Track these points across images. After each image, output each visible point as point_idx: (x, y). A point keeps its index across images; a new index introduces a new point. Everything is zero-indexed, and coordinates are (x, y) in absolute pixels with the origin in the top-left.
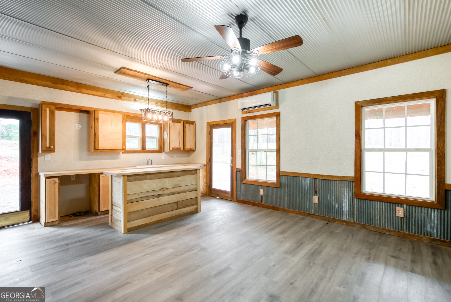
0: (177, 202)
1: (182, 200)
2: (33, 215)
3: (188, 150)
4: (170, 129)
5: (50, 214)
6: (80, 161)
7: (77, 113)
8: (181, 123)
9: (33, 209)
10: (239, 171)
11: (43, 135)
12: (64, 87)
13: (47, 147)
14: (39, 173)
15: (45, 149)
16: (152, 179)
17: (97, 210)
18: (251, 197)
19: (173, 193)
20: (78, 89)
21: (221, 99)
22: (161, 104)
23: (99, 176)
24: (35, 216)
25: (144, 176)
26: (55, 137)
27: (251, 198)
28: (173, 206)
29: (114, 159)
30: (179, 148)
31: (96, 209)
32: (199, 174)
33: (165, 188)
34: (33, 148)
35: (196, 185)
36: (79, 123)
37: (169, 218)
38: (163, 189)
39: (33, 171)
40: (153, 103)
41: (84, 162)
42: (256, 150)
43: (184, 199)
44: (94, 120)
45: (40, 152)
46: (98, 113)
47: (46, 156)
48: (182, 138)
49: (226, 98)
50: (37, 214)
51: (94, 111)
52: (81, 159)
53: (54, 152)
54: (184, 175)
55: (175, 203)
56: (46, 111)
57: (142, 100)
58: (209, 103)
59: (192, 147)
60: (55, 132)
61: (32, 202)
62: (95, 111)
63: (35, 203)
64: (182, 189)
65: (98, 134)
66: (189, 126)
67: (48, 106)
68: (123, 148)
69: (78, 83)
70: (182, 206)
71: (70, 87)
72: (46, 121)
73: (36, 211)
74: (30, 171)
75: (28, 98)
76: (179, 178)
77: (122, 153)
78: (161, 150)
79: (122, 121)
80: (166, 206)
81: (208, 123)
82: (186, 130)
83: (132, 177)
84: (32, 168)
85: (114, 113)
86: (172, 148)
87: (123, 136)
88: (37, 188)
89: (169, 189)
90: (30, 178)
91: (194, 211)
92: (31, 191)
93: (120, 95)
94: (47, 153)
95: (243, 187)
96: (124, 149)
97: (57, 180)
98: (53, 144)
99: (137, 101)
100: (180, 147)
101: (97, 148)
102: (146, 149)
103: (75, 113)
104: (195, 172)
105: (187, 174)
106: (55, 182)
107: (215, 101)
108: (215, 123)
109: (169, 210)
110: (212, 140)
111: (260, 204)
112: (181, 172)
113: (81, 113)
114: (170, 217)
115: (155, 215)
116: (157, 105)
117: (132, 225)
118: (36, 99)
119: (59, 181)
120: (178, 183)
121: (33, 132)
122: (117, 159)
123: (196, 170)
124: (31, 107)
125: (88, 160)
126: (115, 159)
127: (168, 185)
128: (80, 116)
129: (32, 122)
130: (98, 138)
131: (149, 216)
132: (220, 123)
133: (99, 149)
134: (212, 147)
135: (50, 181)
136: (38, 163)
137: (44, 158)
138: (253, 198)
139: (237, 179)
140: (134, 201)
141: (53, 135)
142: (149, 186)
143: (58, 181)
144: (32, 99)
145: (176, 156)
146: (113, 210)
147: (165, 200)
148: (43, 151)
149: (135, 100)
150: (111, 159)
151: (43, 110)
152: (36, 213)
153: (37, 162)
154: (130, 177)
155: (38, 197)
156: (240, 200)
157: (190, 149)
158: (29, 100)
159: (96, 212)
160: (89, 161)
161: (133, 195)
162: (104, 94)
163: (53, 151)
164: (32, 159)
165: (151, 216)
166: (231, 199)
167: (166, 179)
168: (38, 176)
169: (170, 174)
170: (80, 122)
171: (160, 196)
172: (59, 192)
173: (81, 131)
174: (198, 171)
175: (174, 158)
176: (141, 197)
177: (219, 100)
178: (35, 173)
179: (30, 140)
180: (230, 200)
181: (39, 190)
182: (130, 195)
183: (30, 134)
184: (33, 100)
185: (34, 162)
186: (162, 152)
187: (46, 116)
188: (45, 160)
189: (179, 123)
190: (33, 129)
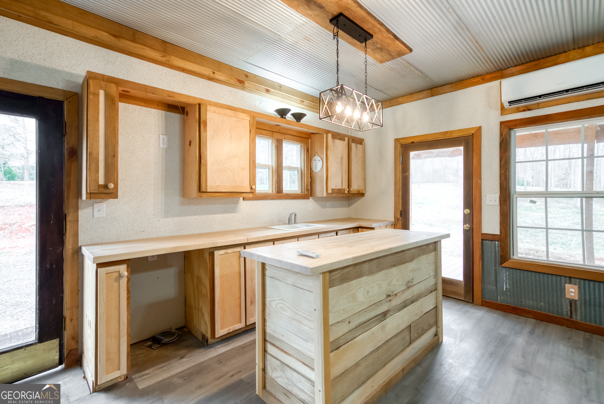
0: (410, 326)
1: (417, 318)
2: (67, 350)
3: (355, 194)
4: (329, 152)
5: (107, 360)
6: (166, 217)
7: (160, 111)
8: (344, 140)
9: (67, 334)
10: (489, 240)
11: (89, 155)
12: (136, 47)
13: (100, 186)
14: (80, 248)
15: (94, 189)
17: (207, 332)
18: (533, 300)
19: (404, 304)
20: (165, 56)
21: (434, 90)
22: (309, 103)
23: (212, 254)
24: (72, 351)
26: (117, 160)
27: (531, 302)
28: (404, 339)
29: (228, 213)
30: (342, 189)
31: (204, 328)
32: (439, 249)
33: (392, 292)
34: (69, 187)
35: (434, 277)
36: (164, 133)
37: (401, 370)
38: (389, 296)
39: (67, 244)
40: (296, 99)
41: (175, 218)
42: (541, 194)
43: (420, 316)
44: (197, 125)
45: (84, 197)
46: (206, 110)
47: (97, 206)
48: (346, 171)
49: (449, 86)
50: (76, 347)
51: (197, 106)
52: (167, 213)
53: (116, 197)
54: (419, 256)
55: (406, 330)
56: (98, 95)
57: (280, 91)
58: (400, 100)
59: (360, 188)
60: (117, 150)
61: (65, 318)
62: (199, 105)
63: (72, 320)
64: (416, 291)
65: (206, 157)
66: (356, 147)
67: (103, 83)
68: (251, 188)
69: (164, 42)
70: (417, 334)
71: (147, 48)
72: (98, 120)
73: (73, 338)
74: (62, 243)
75: (56, 68)
77: (244, 199)
78: (307, 193)
79: (250, 131)
80: (393, 341)
81: (397, 140)
82: (351, 155)
83: (337, 272)
84: (65, 236)
85: (236, 112)
86: (332, 189)
87: (251, 163)
88: (78, 283)
89: (399, 294)
90: (60, 261)
92: (62, 292)
93: (242, 78)
94: (98, 200)
95: (504, 275)
96: (253, 191)
97: (123, 269)
98: (114, 179)
99: (271, 92)
101: (203, 189)
102: (284, 192)
103: (157, 110)
104: (434, 245)
105: (423, 253)
106: (120, 276)
107: (415, 96)
108: (416, 140)
109: (398, 351)
110: (407, 174)
111: (567, 320)
113: (168, 111)
115: (377, 372)
116: (303, 103)
118: (75, 72)
119: (127, 271)
121: (67, 149)
122: (234, 212)
124: (65, 89)
125: (181, 216)
126: (231, 213)
127: (397, 283)
128: (166, 117)
129: (67, 126)
130: (206, 165)
131: (368, 378)
132: (431, 139)
133: (208, 191)
134: (409, 187)
135: (106, 273)
136: (79, 223)
137: (92, 213)
138: (540, 302)
139: (485, 257)
140: (341, 341)
141: (114, 156)
142: (368, 293)
143: (126, 274)
144: (67, 70)
145: (329, 206)
146: (268, 357)
147: (392, 325)
148: (91, 195)
149: (267, 91)
150: (225, 212)
151: (90, 94)
152: (73, 345)
153: (77, 221)
154: (334, 272)
155: (78, 306)
156: (495, 303)
157: (358, 192)
158: (60, 72)
159: (203, 336)
160: (183, 218)
161: (338, 325)
162: (214, 73)
163: (113, 194)
164: (65, 215)
165: (371, 377)
166: (465, 298)
167: (394, 270)
168: (79, 254)
170: (167, 132)
171: (385, 315)
172: (128, 299)
173: (168, 151)
174: (438, 245)
175: (327, 209)
176: (354, 327)
177: (429, 91)
178: (72, 248)
179: (62, 168)
180: (462, 299)
181: (80, 289)
183: (62, 154)
184: (68, 73)
185: (70, 221)
186: (309, 199)
187: (99, 109)
188: (95, 216)
189: (341, 141)
190: (67, 143)
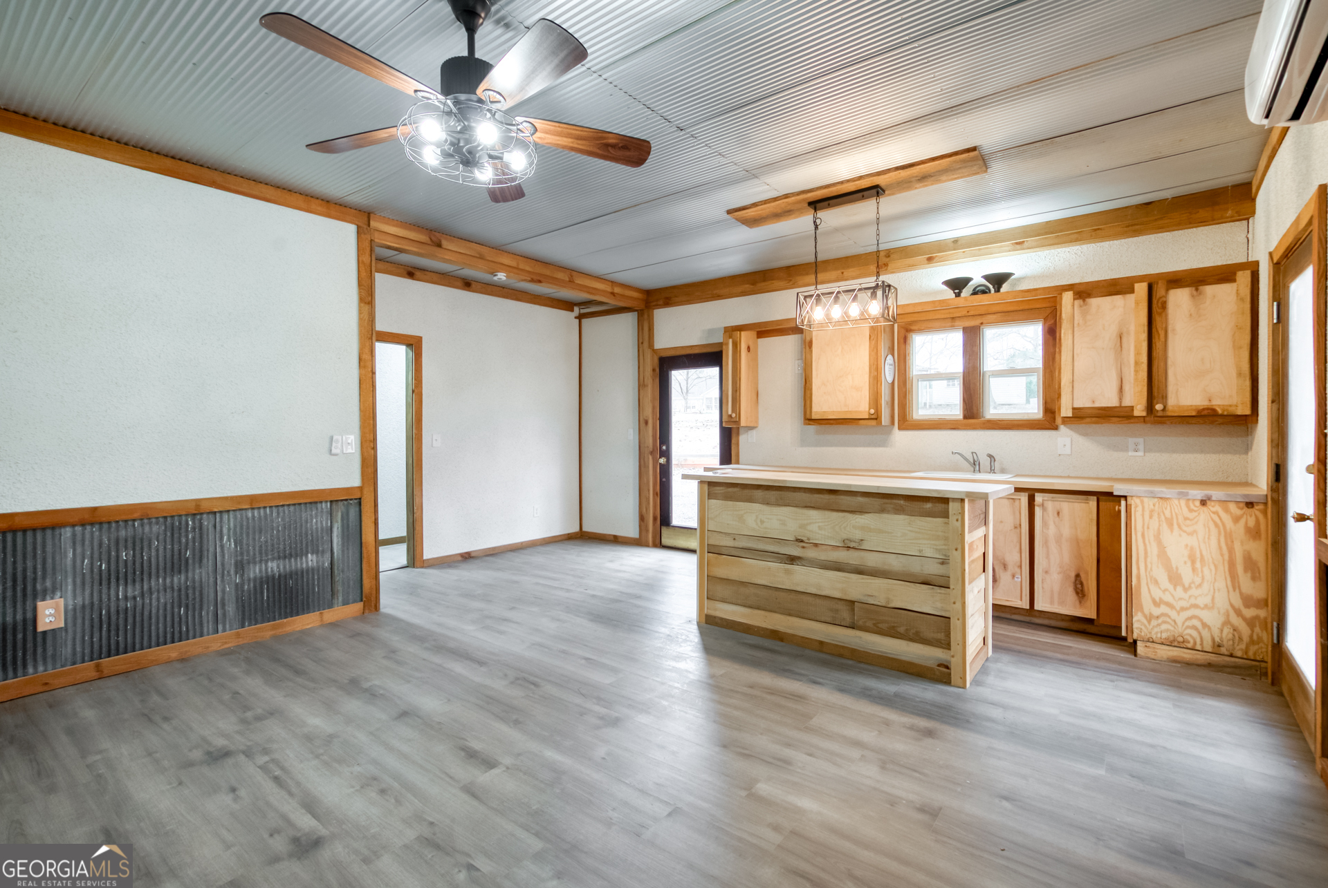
0: (852, 602)
1: (875, 603)
3: (1188, 416)
7: (796, 336)
8: (1132, 293)
15: (726, 419)
16: (768, 504)
19: (838, 567)
25: (747, 492)
28: (837, 611)
30: (1120, 407)
32: (955, 517)
33: (808, 539)
35: (942, 563)
36: (799, 358)
37: (816, 640)
38: (802, 541)
40: (1001, 247)
43: (884, 604)
47: (750, 433)
54: (882, 510)
55: (843, 602)
56: (728, 344)
57: (955, 250)
64: (872, 561)
65: (812, 380)
66: (1197, 294)
67: (732, 333)
68: (871, 414)
70: (874, 624)
72: (728, 363)
76: (863, 517)
78: (1050, 419)
79: (870, 336)
80: (810, 599)
81: (1271, 256)
83: (721, 488)
86: (1074, 409)
87: (872, 380)
89: (824, 547)
91: (930, 669)
93: (884, 260)
96: (872, 417)
99: (937, 259)
100: (1127, 402)
101: (808, 416)
102: (986, 417)
103: (793, 336)
104: (941, 506)
105: (899, 511)
109: (823, 619)
110: (1285, 353)
112: (866, 497)
114: (821, 643)
115: (775, 612)
116: (1020, 246)
117: (716, 610)
120: (858, 535)
123: (945, 501)
127: (820, 532)
130: (811, 389)
131: (758, 608)
133: (813, 418)
134: (1287, 393)
136: (740, 446)
137: (747, 438)
140: (723, 551)
142: (762, 522)
147: (806, 579)
149: (930, 260)
150: (869, 445)
153: (738, 444)
154: (717, 486)
161: (721, 534)
165: (764, 610)
167: (813, 513)
169: (827, 497)
171: (792, 560)
174: (953, 507)
176: (741, 547)
182: (715, 534)
185: (734, 444)
186: (1059, 429)
188: (749, 441)
189: (1119, 298)
